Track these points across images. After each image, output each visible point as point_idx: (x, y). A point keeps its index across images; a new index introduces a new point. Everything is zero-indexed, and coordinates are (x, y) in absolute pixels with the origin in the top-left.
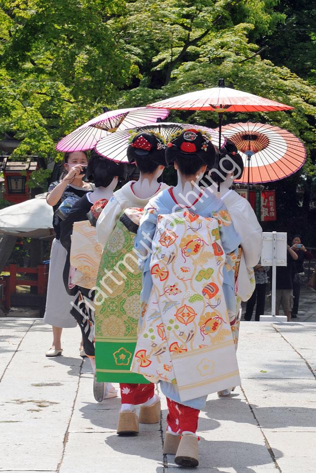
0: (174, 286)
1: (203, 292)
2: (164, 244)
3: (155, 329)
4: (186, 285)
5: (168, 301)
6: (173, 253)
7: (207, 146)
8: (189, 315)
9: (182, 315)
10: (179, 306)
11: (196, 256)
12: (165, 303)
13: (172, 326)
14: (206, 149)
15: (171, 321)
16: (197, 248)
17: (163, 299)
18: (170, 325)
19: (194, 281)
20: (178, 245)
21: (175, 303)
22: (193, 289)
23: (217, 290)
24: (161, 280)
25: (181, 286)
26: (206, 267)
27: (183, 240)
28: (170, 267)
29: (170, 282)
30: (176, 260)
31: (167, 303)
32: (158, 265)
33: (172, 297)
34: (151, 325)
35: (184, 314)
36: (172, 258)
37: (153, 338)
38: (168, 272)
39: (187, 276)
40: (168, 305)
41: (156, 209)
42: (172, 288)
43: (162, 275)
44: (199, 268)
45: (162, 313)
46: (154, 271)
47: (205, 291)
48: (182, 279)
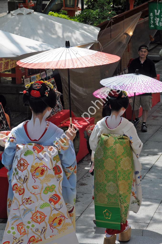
0: (29, 198)
1: (49, 201)
2: (20, 168)
3: (15, 227)
4: (37, 198)
5: (25, 209)
6: (26, 176)
7: (48, 93)
8: (41, 217)
9: (36, 217)
10: (34, 212)
11: (42, 178)
12: (23, 211)
13: (30, 225)
14: (47, 95)
15: (29, 223)
16: (42, 172)
17: (22, 207)
18: (29, 225)
19: (43, 194)
20: (29, 171)
21: (30, 210)
22: (42, 200)
23: (59, 198)
24: (20, 195)
25: (33, 198)
26: (50, 184)
27: (32, 167)
28: (25, 185)
29: (26, 196)
30: (29, 181)
31: (25, 210)
32: (17, 184)
33: (28, 206)
34: (12, 224)
35: (37, 217)
36: (26, 180)
37: (14, 233)
38: (24, 189)
39: (37, 191)
40: (26, 211)
41: (15, 139)
42: (28, 200)
43: (20, 191)
44: (45, 186)
45: (22, 217)
46: (15, 188)
47: (51, 200)
48: (34, 194)
